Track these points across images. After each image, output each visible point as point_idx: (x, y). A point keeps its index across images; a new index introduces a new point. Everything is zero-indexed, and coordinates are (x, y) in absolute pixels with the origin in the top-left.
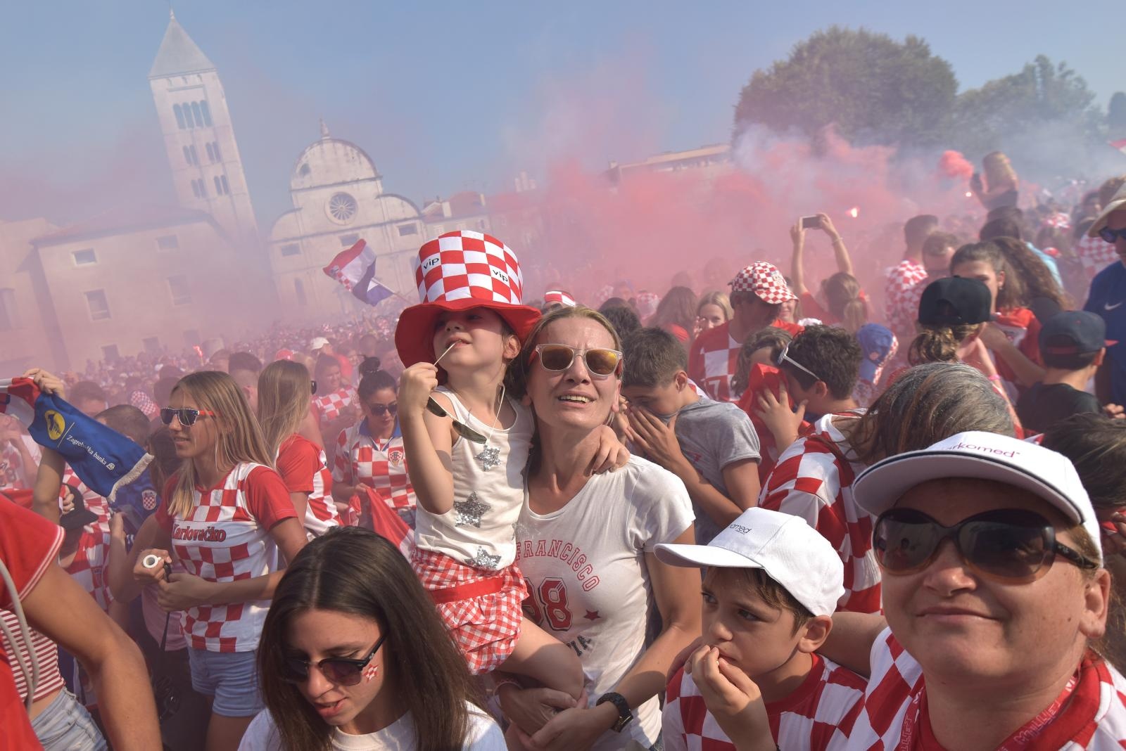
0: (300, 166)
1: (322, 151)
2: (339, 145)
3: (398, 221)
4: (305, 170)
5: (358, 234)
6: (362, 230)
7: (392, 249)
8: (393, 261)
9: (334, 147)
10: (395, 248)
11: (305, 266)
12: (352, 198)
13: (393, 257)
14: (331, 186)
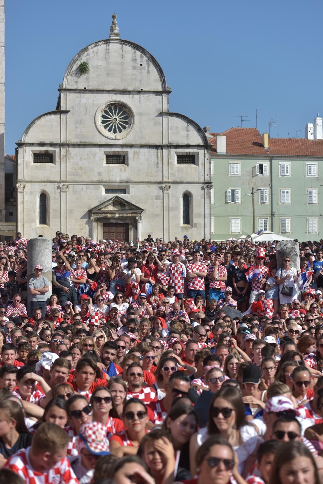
0: (79, 63)
1: (108, 52)
2: (128, 49)
3: (177, 146)
4: (83, 69)
5: (127, 153)
6: (133, 149)
7: (164, 177)
8: (163, 191)
9: (122, 49)
10: (169, 177)
11: (58, 179)
12: (130, 110)
13: (163, 187)
14: (109, 92)
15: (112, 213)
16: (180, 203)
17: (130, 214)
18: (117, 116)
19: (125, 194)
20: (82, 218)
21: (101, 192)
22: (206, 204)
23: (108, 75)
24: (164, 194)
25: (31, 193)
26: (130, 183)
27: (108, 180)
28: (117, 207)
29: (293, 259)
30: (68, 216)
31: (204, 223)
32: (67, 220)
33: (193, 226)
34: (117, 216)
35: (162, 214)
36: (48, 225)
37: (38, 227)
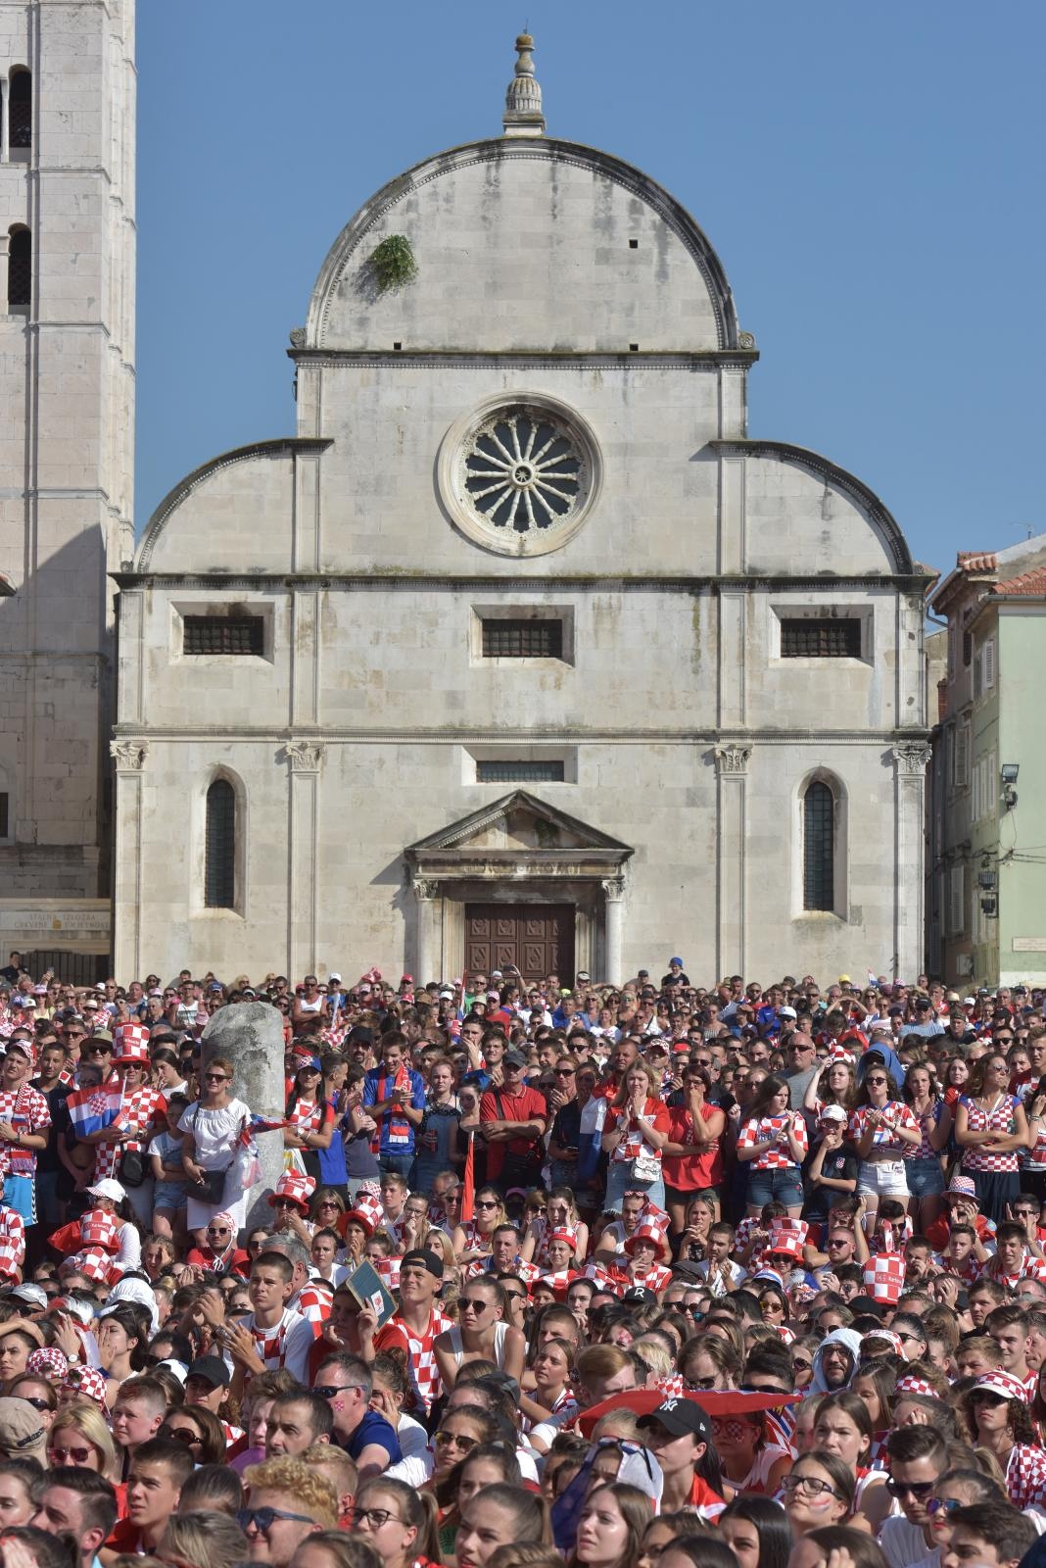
0: (372, 241)
1: (493, 191)
2: (579, 177)
3: (783, 580)
4: (391, 266)
5: (570, 611)
6: (594, 597)
7: (723, 713)
8: (717, 772)
9: (553, 179)
10: (743, 710)
11: (280, 721)
12: (582, 432)
13: (718, 754)
14: (494, 359)
15: (501, 860)
16: (790, 820)
17: (576, 865)
18: (531, 458)
19: (559, 784)
20: (378, 880)
21: (458, 776)
22: (900, 825)
23: (493, 288)
24: (723, 782)
25: (171, 779)
26: (577, 735)
27: (486, 723)
28: (525, 835)
29: (245, 1071)
30: (318, 873)
31: (892, 904)
32: (314, 889)
33: (844, 918)
34: (521, 872)
35: (714, 867)
36: (239, 909)
37: (196, 920)
